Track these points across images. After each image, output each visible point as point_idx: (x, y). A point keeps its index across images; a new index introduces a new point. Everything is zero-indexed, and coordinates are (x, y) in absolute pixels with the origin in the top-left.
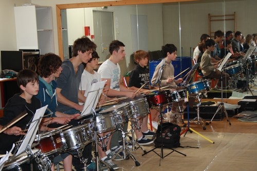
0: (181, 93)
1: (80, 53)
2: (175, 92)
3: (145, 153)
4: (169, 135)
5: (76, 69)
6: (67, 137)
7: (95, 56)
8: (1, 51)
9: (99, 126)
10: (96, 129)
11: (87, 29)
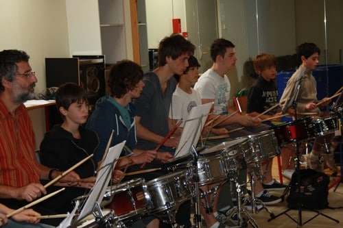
0: (328, 123)
1: (169, 60)
2: (319, 121)
3: (273, 216)
4: (311, 188)
5: (164, 86)
6: (153, 191)
7: (194, 63)
8: (46, 59)
9: (201, 174)
10: (196, 179)
11: (177, 23)
